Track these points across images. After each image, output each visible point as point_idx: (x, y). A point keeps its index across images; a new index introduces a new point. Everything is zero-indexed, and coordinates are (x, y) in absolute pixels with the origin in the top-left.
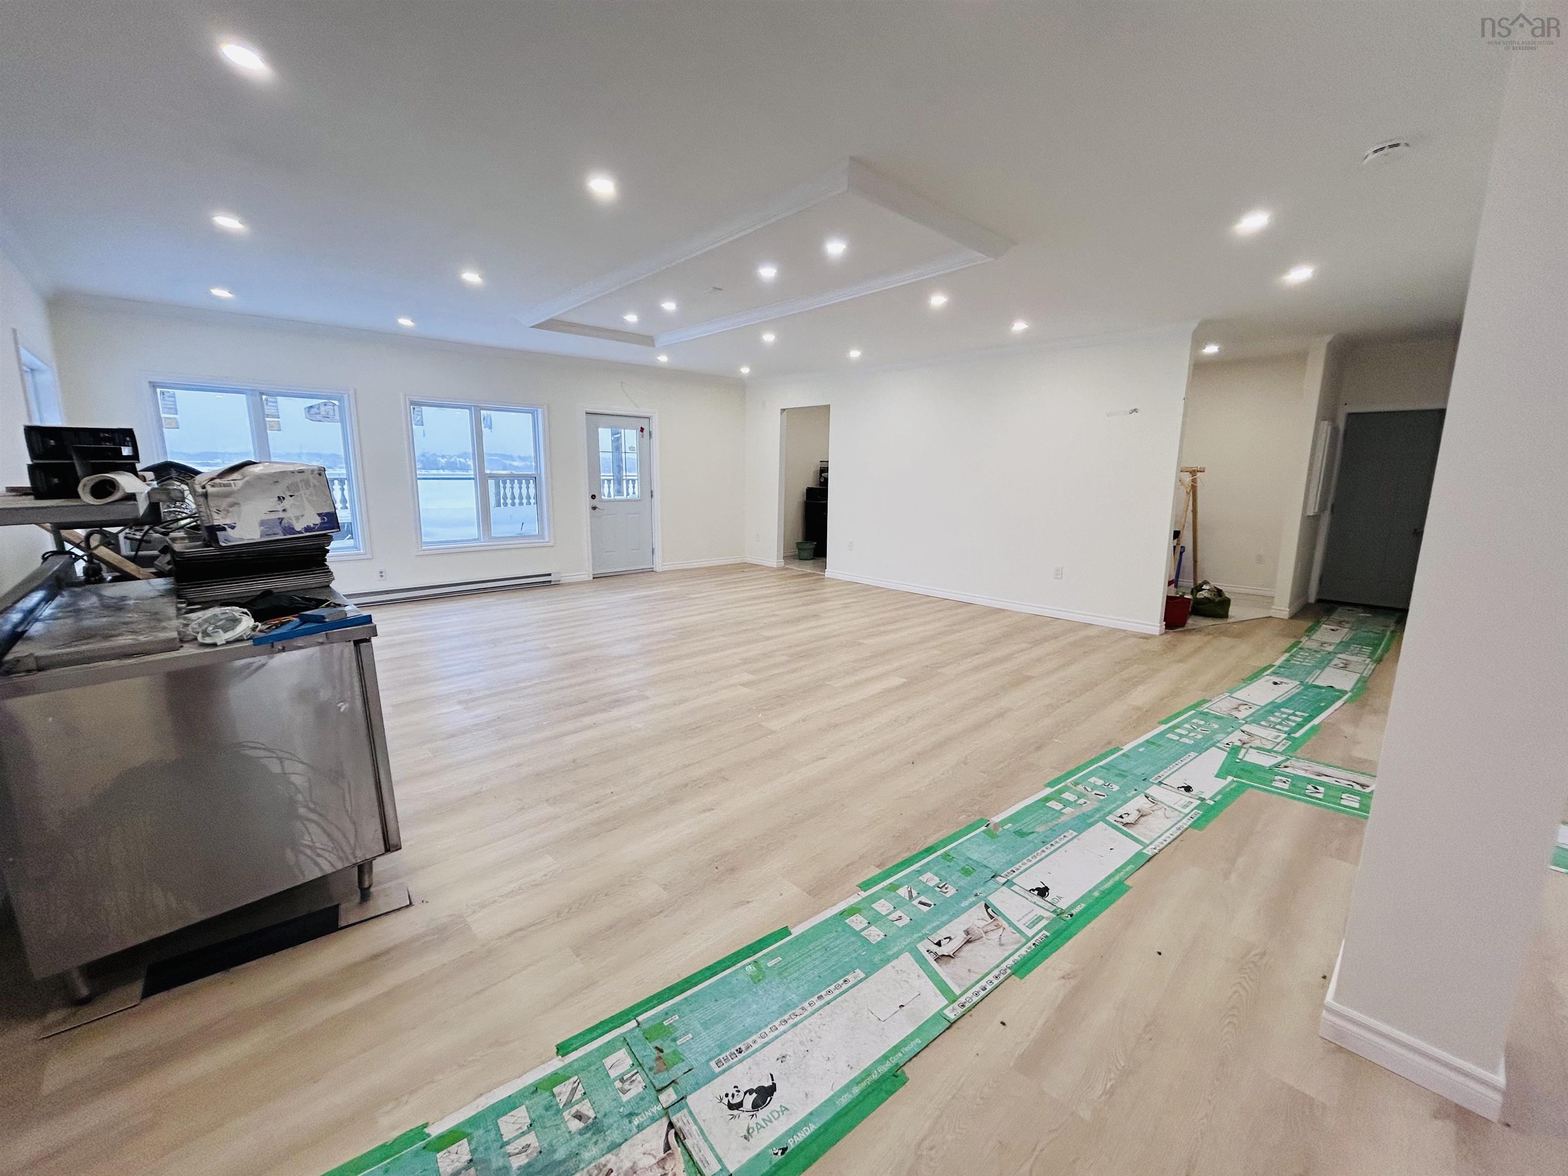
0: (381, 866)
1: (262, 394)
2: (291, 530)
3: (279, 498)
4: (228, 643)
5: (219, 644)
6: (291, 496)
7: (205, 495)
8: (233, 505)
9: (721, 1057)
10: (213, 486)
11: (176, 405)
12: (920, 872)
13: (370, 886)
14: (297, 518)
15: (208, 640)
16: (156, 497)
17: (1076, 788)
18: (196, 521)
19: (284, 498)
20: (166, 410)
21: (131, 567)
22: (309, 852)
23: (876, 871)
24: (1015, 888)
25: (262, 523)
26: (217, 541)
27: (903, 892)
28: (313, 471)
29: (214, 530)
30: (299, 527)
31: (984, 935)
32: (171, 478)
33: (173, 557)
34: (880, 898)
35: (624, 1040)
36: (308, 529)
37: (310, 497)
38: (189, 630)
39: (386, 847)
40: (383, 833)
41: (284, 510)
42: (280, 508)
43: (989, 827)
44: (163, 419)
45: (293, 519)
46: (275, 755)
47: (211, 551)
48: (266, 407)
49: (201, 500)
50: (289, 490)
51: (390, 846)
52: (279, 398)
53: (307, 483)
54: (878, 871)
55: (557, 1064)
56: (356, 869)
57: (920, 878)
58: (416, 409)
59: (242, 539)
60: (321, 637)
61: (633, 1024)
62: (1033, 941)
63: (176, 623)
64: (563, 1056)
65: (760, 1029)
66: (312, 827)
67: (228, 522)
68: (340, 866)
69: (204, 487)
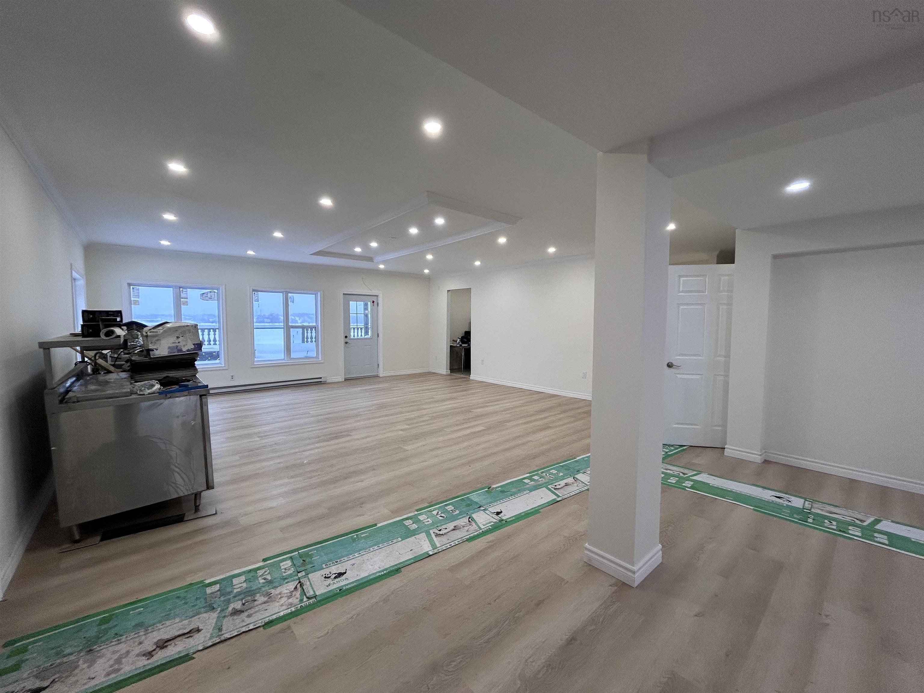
0: (205, 494)
1: (180, 288)
2: (181, 350)
3: (177, 337)
4: (149, 394)
5: (145, 394)
6: (182, 336)
7: (147, 336)
8: (158, 340)
9: (328, 563)
10: (150, 332)
11: (139, 294)
12: (446, 505)
13: (199, 505)
14: (184, 346)
15: (141, 393)
16: (127, 337)
17: (542, 474)
18: (142, 348)
19: (179, 337)
20: (134, 296)
21: (112, 369)
22: (173, 485)
23: (426, 505)
24: (487, 512)
25: (169, 348)
26: (150, 355)
27: (435, 513)
28: (192, 326)
29: (149, 351)
30: (184, 350)
31: (462, 528)
32: (133, 329)
33: (131, 363)
34: (423, 514)
35: (291, 558)
36: (188, 350)
37: (190, 337)
38: (135, 390)
39: (207, 487)
40: (206, 481)
41: (179, 342)
42: (177, 342)
43: (489, 489)
44: (132, 301)
45: (182, 346)
46: (163, 441)
47: (147, 360)
48: (182, 294)
49: (145, 338)
50: (182, 334)
51: (209, 486)
52: (188, 289)
53: (189, 331)
54: (428, 505)
55: (261, 564)
56: (194, 495)
57: (446, 507)
58: (255, 294)
59: (160, 355)
60: (186, 393)
61: (297, 553)
62: (482, 530)
63: (130, 386)
64: (264, 562)
65: (348, 555)
66: (176, 474)
67: (155, 347)
68: (186, 494)
69: (147, 333)
